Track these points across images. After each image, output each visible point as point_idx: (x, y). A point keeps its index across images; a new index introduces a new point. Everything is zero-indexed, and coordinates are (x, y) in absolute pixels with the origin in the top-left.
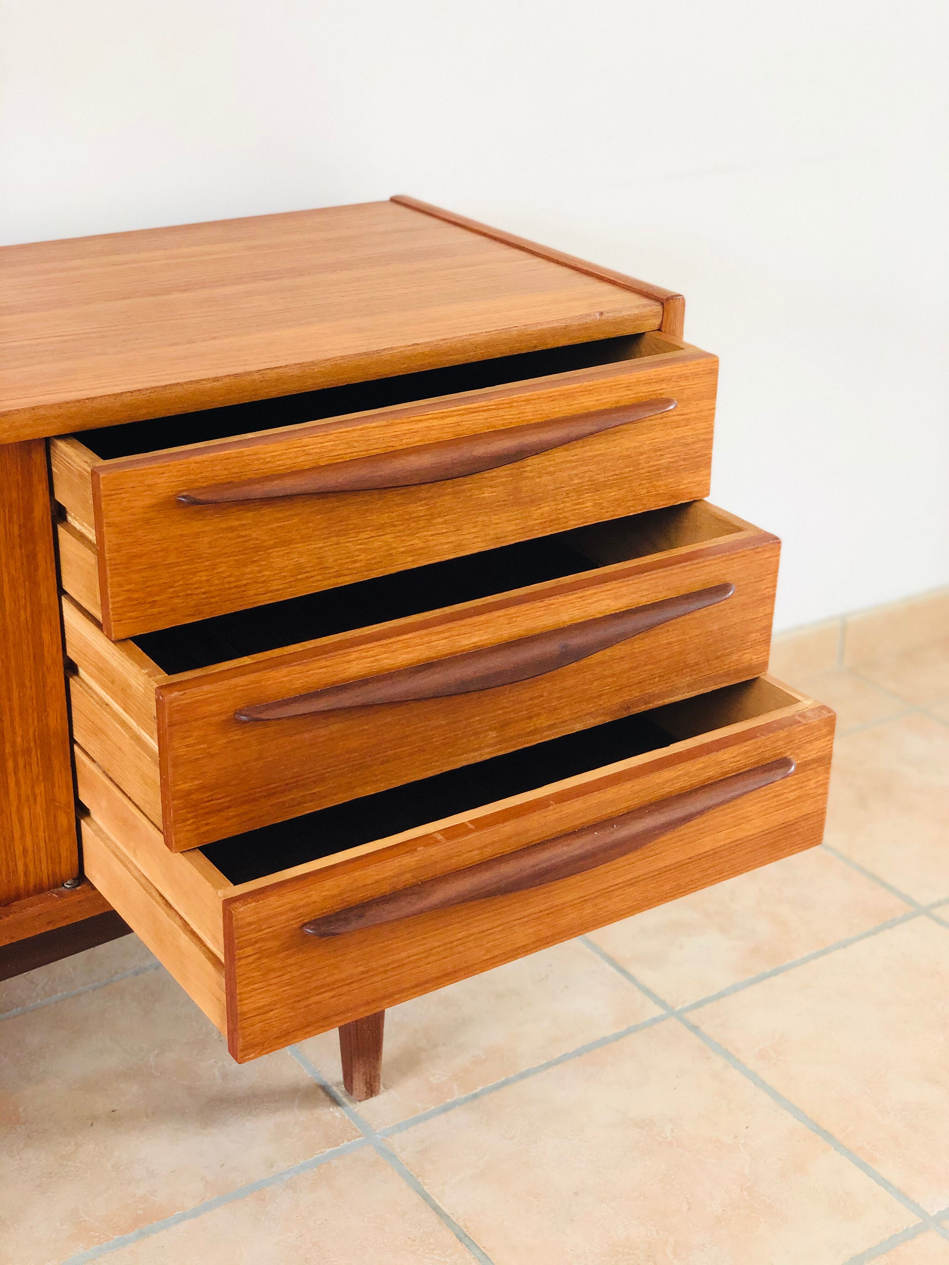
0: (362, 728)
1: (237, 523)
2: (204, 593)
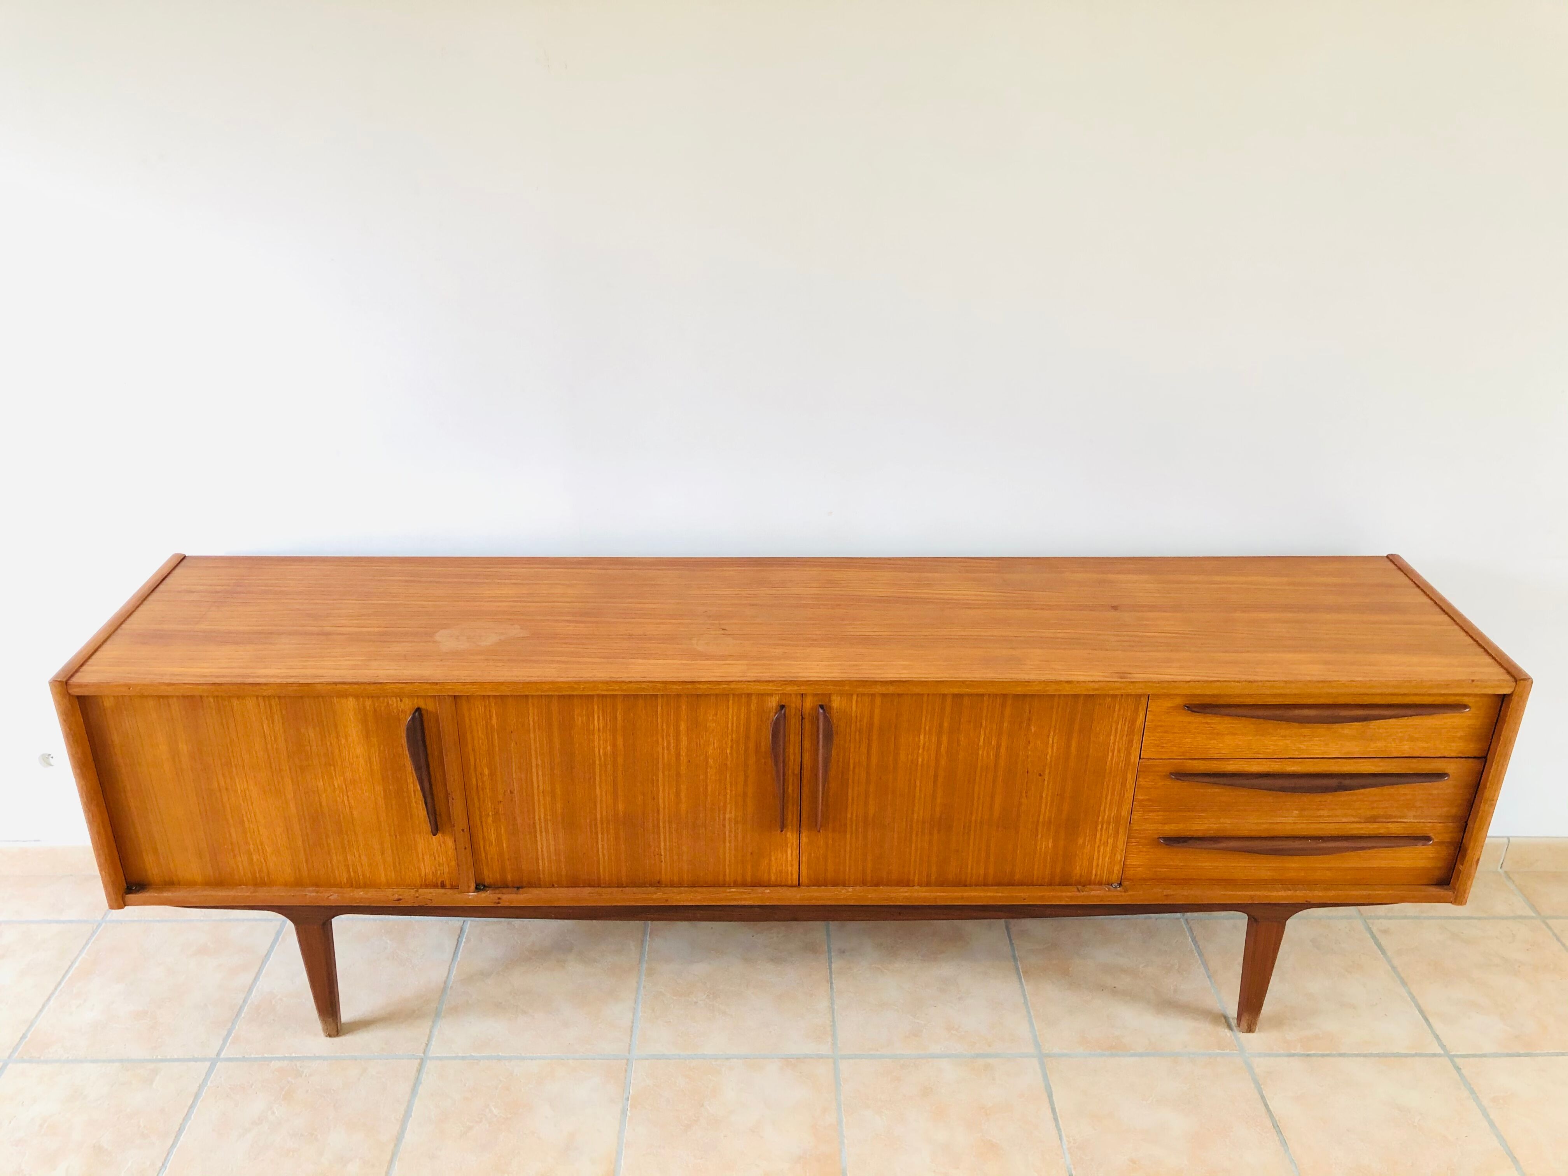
2: (1188, 748)
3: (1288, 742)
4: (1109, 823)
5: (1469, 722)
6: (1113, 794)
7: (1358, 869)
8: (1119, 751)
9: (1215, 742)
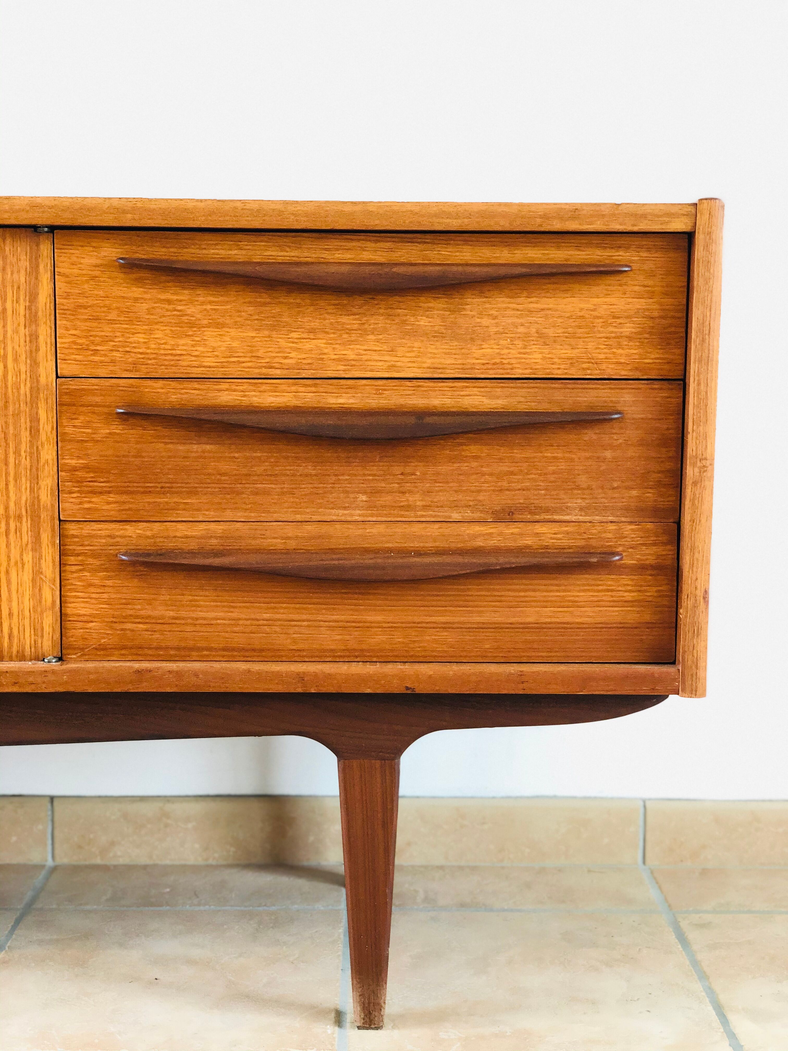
0: (232, 455)
1: (175, 297)
2: (141, 353)
3: (320, 343)
4: (19, 518)
5: (640, 304)
6: (17, 452)
7: (498, 627)
8: (16, 360)
9: (188, 341)
